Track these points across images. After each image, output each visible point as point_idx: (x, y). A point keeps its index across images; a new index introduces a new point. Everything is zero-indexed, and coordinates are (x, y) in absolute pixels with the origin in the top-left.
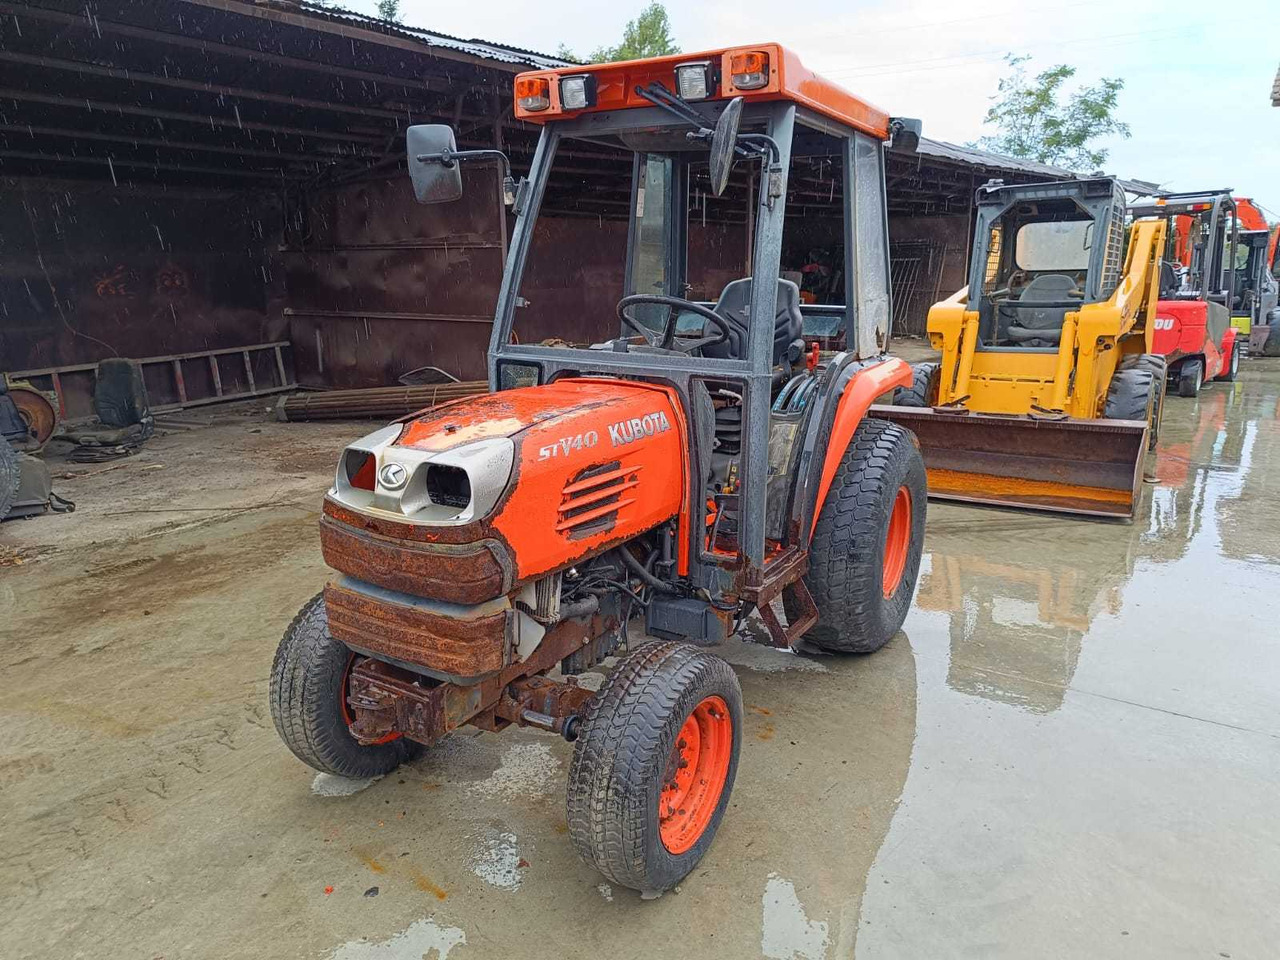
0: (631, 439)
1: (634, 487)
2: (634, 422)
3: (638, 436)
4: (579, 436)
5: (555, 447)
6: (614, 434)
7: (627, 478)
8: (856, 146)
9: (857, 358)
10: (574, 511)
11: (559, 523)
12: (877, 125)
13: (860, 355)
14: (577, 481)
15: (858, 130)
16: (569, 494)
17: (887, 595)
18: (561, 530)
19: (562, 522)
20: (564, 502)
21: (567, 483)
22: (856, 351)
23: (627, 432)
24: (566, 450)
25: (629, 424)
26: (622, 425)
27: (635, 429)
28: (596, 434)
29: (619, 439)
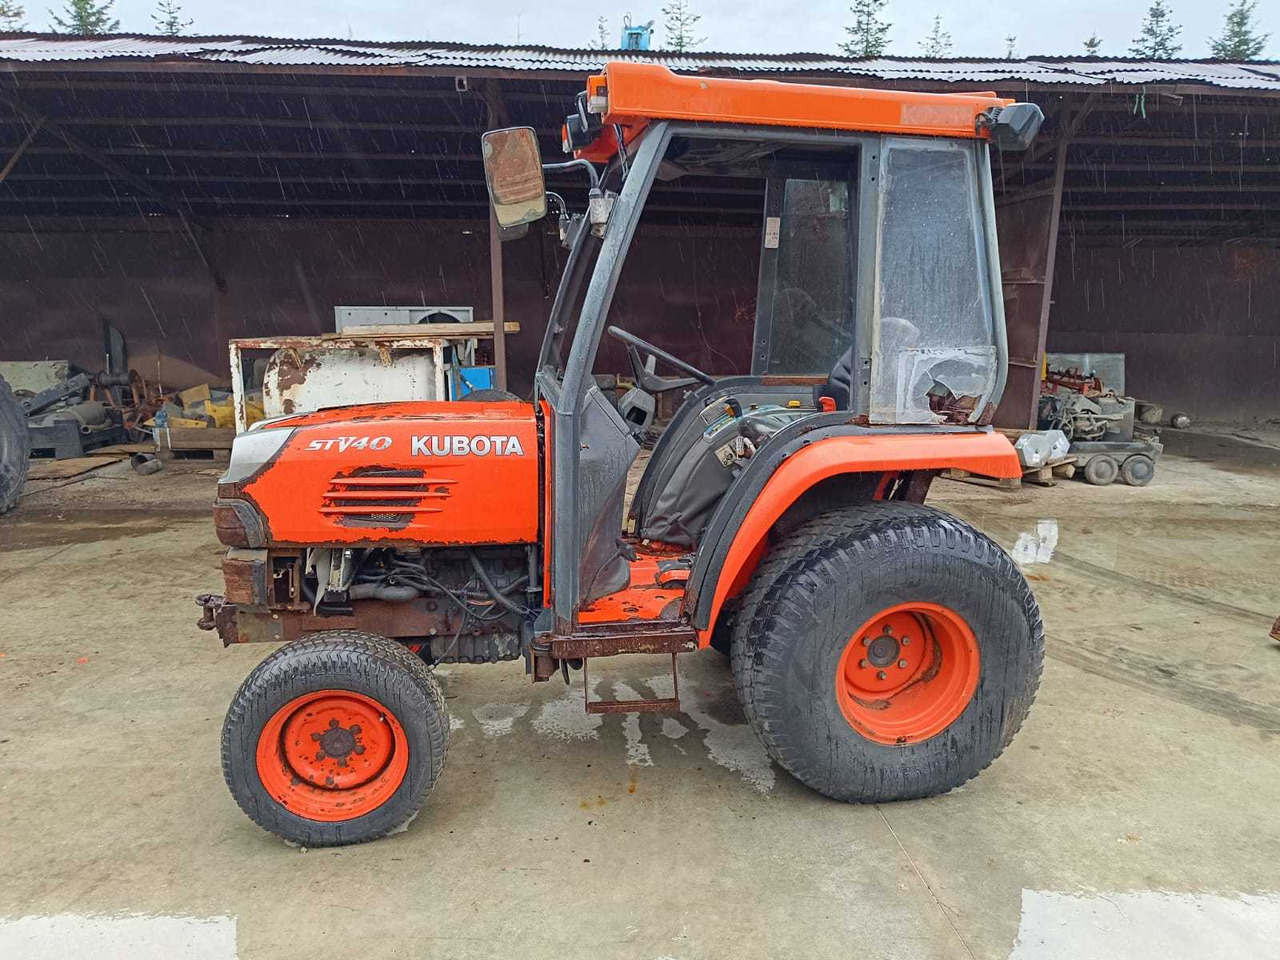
0: (443, 453)
1: (442, 498)
2: (456, 439)
3: (456, 452)
4: (366, 439)
5: (330, 443)
6: (417, 444)
7: (433, 488)
8: (884, 153)
9: (864, 422)
10: (349, 501)
11: (324, 506)
12: (935, 122)
13: (870, 419)
14: (352, 475)
15: (885, 133)
16: (341, 485)
17: (886, 739)
18: (327, 514)
19: (329, 506)
20: (333, 490)
21: (339, 475)
22: (860, 412)
23: (441, 446)
24: (343, 447)
25: (447, 439)
26: (435, 440)
27: (456, 446)
28: (389, 441)
29: (426, 451)
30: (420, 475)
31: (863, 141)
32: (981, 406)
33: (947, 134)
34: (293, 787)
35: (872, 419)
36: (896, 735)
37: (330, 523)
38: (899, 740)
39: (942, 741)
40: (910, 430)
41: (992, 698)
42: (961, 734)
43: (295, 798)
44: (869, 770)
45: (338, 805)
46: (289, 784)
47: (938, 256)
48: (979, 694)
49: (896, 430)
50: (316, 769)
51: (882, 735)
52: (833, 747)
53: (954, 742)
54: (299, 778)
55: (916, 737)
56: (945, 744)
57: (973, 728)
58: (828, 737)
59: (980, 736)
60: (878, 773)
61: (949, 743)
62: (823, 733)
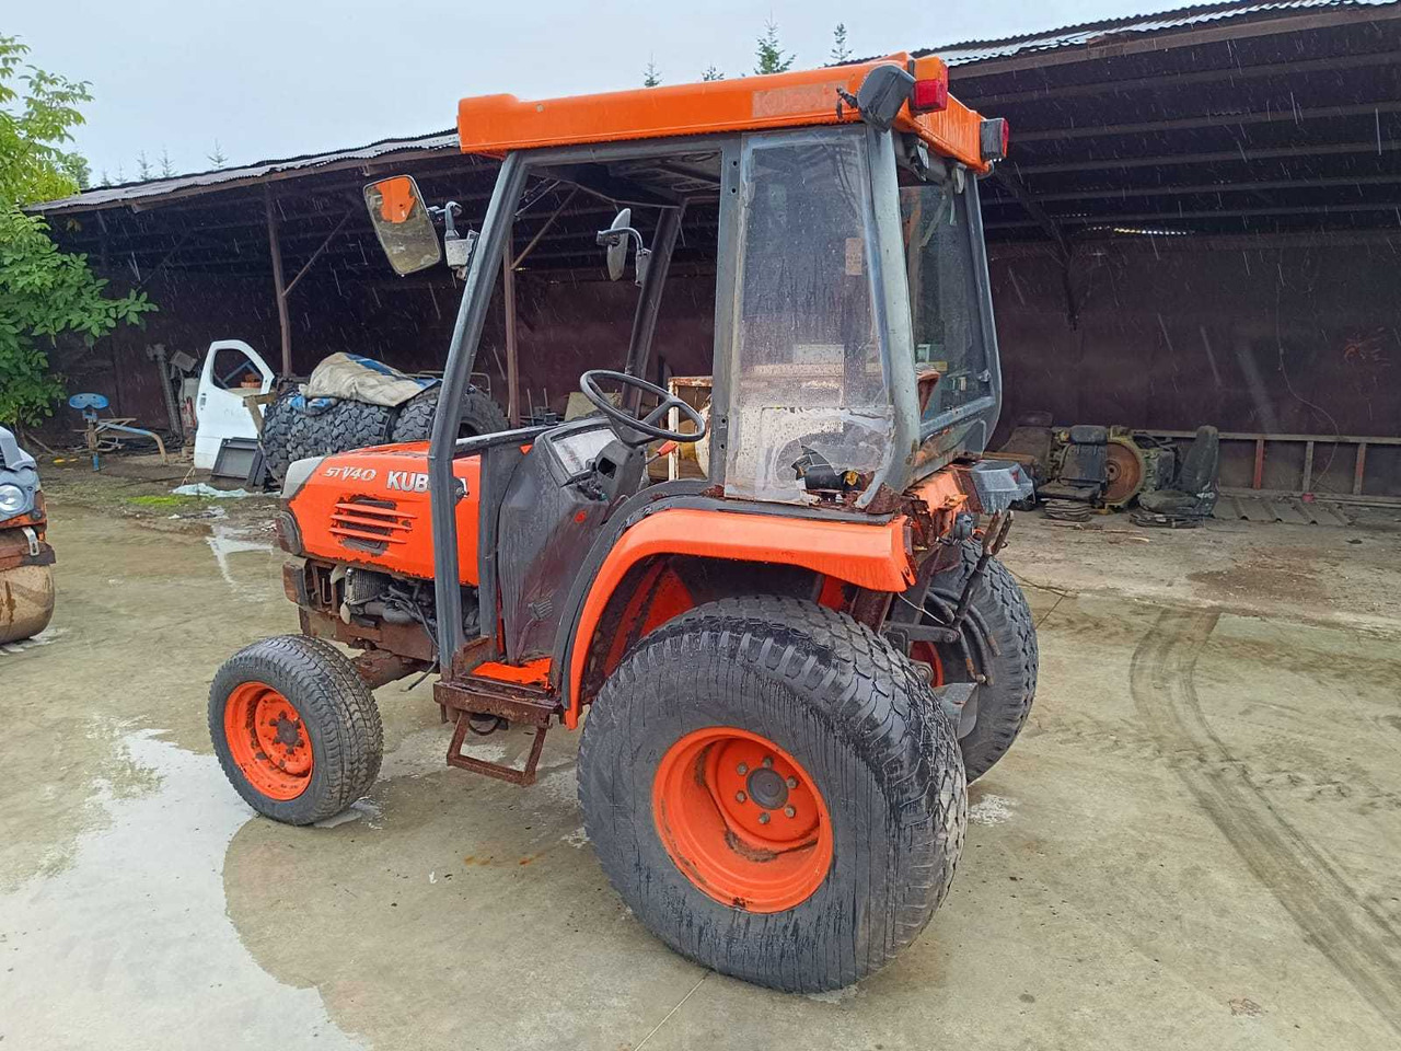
0: (408, 489)
1: (406, 531)
2: (420, 476)
3: (417, 489)
4: (360, 470)
5: (339, 470)
6: (392, 478)
7: (401, 521)
8: (746, 156)
9: (718, 493)
10: (350, 525)
11: (333, 526)
12: (797, 108)
13: (726, 491)
14: (350, 502)
15: (748, 131)
16: (345, 510)
17: (720, 894)
18: (335, 534)
19: (335, 527)
20: (338, 513)
21: (342, 501)
22: (715, 482)
23: (407, 482)
24: (345, 475)
25: (414, 475)
26: (405, 474)
27: (418, 482)
28: (374, 472)
29: (396, 485)
30: (392, 506)
31: (720, 144)
32: (873, 488)
33: (813, 121)
34: (257, 760)
35: (728, 490)
36: (734, 892)
37: (336, 540)
38: (736, 901)
39: (784, 921)
40: (772, 510)
41: (843, 885)
42: (805, 919)
43: (256, 769)
44: (685, 922)
45: (282, 786)
46: (254, 756)
47: (815, 283)
48: (831, 877)
49: (756, 508)
50: (275, 749)
51: (718, 888)
52: (643, 878)
53: (796, 930)
54: (263, 756)
55: (758, 906)
56: (786, 927)
57: (819, 917)
58: (637, 865)
59: (826, 933)
60: (696, 931)
61: (791, 928)
62: (631, 857)
